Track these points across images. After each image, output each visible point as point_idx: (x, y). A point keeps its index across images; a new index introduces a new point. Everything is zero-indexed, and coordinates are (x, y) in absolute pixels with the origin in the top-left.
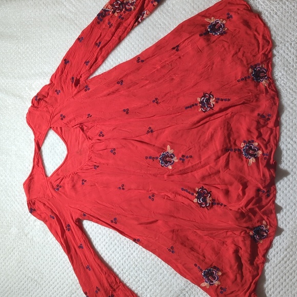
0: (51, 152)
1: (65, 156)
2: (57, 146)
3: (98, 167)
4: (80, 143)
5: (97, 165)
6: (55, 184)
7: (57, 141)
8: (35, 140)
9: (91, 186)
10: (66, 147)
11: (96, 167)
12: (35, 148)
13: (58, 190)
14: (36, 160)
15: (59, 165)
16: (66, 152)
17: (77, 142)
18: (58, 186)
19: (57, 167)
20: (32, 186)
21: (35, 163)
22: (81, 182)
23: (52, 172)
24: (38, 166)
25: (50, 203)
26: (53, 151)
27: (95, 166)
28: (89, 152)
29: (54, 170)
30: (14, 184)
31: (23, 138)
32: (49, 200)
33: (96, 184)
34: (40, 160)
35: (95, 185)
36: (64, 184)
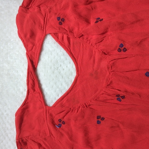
0: (53, 72)
1: (73, 78)
2: (62, 64)
3: (123, 97)
4: (97, 60)
5: (122, 94)
6: (57, 118)
7: (62, 57)
8: (27, 54)
9: (112, 127)
10: (74, 67)
11: (120, 98)
12: (29, 66)
13: (60, 127)
14: (31, 82)
15: (64, 92)
16: (75, 74)
17: (92, 59)
18: (60, 120)
19: (61, 95)
20: (25, 118)
21: (30, 86)
22: (96, 120)
23: (54, 101)
24: (34, 90)
25: (47, 143)
26: (56, 71)
27: (118, 96)
28: (108, 74)
29: (58, 98)
30: (5, 114)
31: (17, 53)
32: (45, 139)
33: (121, 125)
34: (36, 81)
35: (118, 126)
36: (69, 120)
